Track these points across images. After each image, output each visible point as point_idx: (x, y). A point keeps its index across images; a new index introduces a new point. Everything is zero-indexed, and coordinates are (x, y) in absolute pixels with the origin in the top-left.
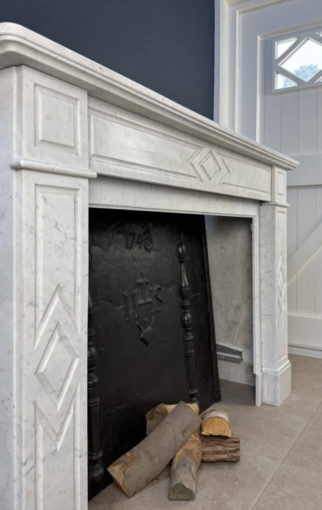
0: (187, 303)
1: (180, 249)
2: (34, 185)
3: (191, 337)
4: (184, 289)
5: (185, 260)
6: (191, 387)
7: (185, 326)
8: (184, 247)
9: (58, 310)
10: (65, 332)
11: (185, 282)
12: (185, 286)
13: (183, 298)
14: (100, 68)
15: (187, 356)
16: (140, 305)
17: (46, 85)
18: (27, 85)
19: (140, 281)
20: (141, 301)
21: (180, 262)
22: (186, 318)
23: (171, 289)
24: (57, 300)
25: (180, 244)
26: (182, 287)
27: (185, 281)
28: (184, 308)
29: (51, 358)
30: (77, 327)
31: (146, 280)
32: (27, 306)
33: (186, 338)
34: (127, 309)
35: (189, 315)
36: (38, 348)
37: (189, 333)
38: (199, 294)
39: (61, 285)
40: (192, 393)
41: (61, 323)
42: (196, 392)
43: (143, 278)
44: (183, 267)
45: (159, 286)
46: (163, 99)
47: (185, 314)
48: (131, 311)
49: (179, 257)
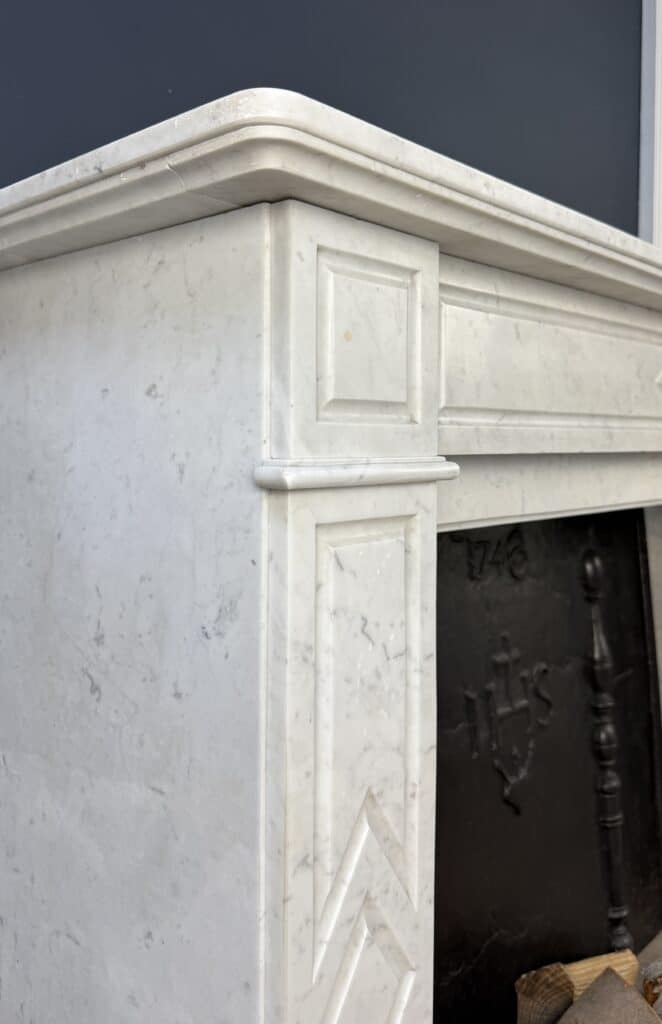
0: (607, 700)
1: (589, 567)
2: (313, 530)
3: (615, 783)
4: (597, 668)
5: (600, 596)
6: (614, 902)
7: (599, 755)
8: (598, 562)
9: (367, 859)
10: (386, 914)
11: (600, 648)
12: (603, 659)
13: (597, 689)
14: (487, 185)
15: (604, 829)
16: (502, 719)
17: (345, 247)
18: (299, 254)
19: (501, 657)
20: (502, 710)
21: (590, 600)
22: (603, 736)
23: (568, 668)
24: (365, 831)
25: (589, 556)
26: (592, 661)
27: (600, 645)
28: (597, 712)
29: (350, 994)
30: (411, 891)
31: (516, 653)
32: (295, 872)
33: (603, 782)
34: (473, 731)
35: (610, 729)
36: (321, 976)
37: (610, 774)
38: (630, 672)
39: (375, 791)
40: (616, 916)
41: (373, 894)
42: (625, 913)
43: (507, 650)
44: (595, 612)
45: (543, 666)
46: (624, 241)
47: (600, 726)
48: (483, 735)
49: (587, 587)
